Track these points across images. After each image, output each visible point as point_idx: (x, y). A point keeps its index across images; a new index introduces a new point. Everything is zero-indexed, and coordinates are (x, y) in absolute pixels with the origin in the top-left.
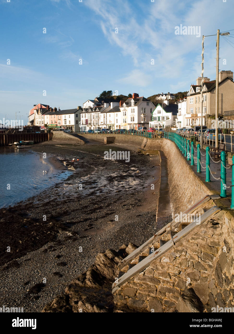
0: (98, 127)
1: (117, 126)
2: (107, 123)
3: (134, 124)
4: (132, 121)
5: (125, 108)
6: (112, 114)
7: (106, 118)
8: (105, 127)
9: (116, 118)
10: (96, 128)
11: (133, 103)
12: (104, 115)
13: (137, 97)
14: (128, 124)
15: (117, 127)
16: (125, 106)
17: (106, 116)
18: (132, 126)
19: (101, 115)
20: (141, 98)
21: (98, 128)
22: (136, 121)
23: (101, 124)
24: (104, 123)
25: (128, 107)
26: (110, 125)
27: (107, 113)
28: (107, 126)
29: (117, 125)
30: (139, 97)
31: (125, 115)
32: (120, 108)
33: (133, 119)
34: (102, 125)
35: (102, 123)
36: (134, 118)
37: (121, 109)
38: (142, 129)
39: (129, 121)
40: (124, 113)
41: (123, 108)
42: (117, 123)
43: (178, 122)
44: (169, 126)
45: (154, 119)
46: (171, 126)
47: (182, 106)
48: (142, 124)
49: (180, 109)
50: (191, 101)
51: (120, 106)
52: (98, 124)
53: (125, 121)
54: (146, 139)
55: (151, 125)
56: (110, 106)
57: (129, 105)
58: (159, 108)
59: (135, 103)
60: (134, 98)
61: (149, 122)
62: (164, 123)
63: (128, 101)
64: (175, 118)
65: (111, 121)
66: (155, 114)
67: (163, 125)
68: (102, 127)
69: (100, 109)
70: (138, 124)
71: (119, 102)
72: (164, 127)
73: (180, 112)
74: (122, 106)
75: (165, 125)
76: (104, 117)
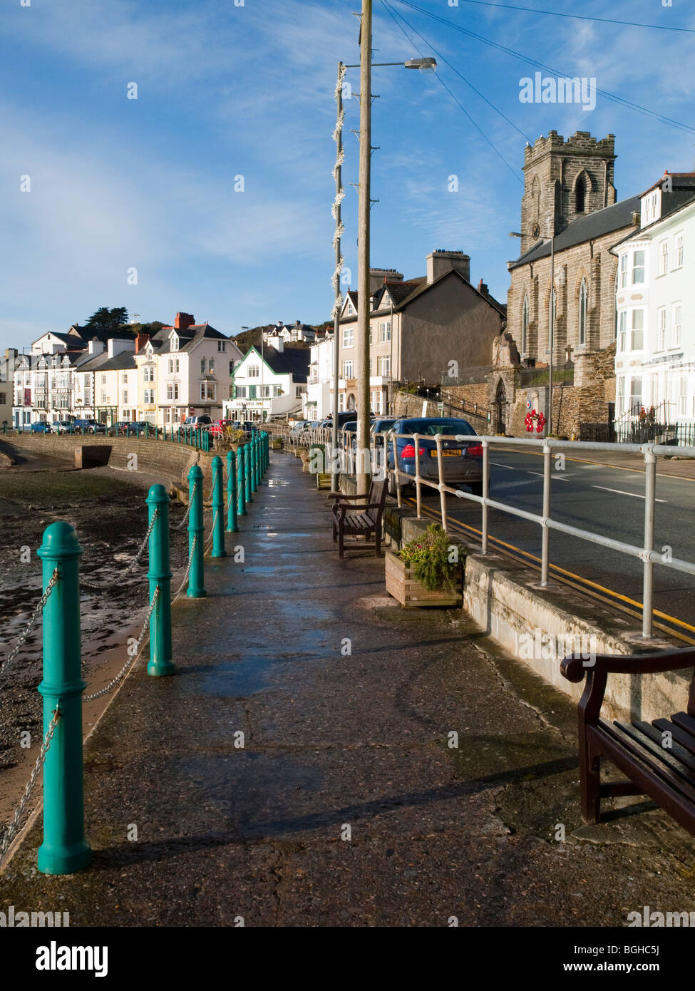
0: (69, 413)
1: (126, 413)
2: (94, 402)
3: (178, 407)
4: (170, 397)
5: (150, 357)
6: (111, 374)
7: (94, 388)
8: (88, 416)
9: (123, 387)
10: (61, 417)
11: (175, 343)
12: (86, 377)
13: (190, 326)
14: (160, 407)
15: (125, 415)
16: (150, 351)
17: (92, 380)
18: (170, 413)
19: (76, 377)
20: (200, 327)
21: (69, 417)
22: (184, 399)
23: (77, 405)
24: (86, 402)
25: (160, 355)
26: (103, 409)
27: (94, 371)
28: (94, 411)
29: (126, 409)
30: (194, 324)
31: (152, 379)
32: (134, 357)
33: (173, 391)
34: (80, 407)
35: (80, 402)
36: (176, 389)
37: (140, 359)
38: (194, 422)
39: (162, 398)
40: (147, 373)
41: (144, 356)
42: (126, 402)
43: (309, 404)
44: (283, 416)
45: (239, 392)
46: (289, 414)
47: (321, 354)
48: (204, 410)
49: (315, 363)
50: (345, 341)
51: (137, 351)
52: (67, 404)
53: (149, 396)
54: (196, 453)
55: (227, 411)
56: (106, 349)
57: (163, 347)
58: (254, 359)
59: (183, 344)
60: (178, 327)
61: (225, 403)
62: (267, 406)
63: (161, 337)
64: (301, 392)
65: (108, 398)
66: (242, 377)
67: (265, 413)
68: (79, 413)
69: (73, 359)
70: (190, 406)
71: (137, 339)
72: (268, 417)
73: (315, 371)
74: (142, 351)
75: (269, 413)
76: (87, 385)
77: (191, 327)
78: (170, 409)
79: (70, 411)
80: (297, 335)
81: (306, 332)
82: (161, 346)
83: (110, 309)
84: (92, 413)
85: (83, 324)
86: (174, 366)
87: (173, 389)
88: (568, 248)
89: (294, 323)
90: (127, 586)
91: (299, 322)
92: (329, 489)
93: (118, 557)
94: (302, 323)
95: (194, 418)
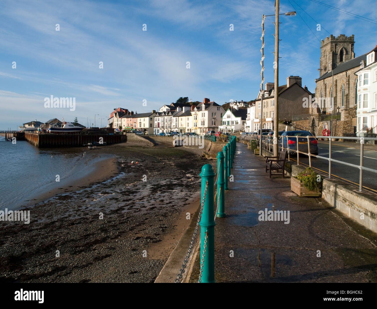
0: (170, 130)
1: (188, 130)
2: (178, 126)
3: (204, 128)
4: (202, 125)
5: (196, 112)
6: (184, 118)
7: (178, 122)
8: (176, 131)
9: (187, 122)
10: (168, 131)
11: (204, 108)
12: (176, 119)
14: (199, 128)
16: (196, 110)
17: (178, 120)
18: (202, 130)
19: (173, 119)
20: (212, 103)
21: (171, 131)
22: (206, 125)
24: (176, 126)
25: (199, 112)
26: (181, 129)
27: (178, 117)
29: (188, 129)
30: (209, 101)
31: (196, 119)
32: (191, 112)
33: (203, 123)
34: (174, 128)
36: (204, 122)
37: (193, 113)
38: (210, 133)
39: (199, 125)
40: (195, 117)
41: (194, 112)
42: (188, 126)
43: (247, 127)
44: (238, 131)
45: (224, 123)
46: (240, 130)
47: (251, 111)
48: (213, 129)
49: (249, 114)
50: (259, 106)
51: (192, 110)
52: (170, 127)
53: (195, 125)
54: (211, 143)
55: (220, 129)
56: (182, 110)
57: (200, 109)
58: (229, 112)
59: (206, 108)
60: (205, 103)
61: (219, 127)
62: (233, 128)
63: (199, 106)
64: (244, 123)
65: (183, 125)
66: (225, 119)
67: (232, 130)
68: (174, 130)
69: (172, 113)
70: (208, 128)
71: (192, 107)
72: (233, 131)
73: (249, 116)
74: (193, 110)
75: (234, 130)
76: (176, 121)
77: (209, 103)
78: (202, 129)
79: (171, 129)
80: (242, 105)
81: (245, 104)
82: (199, 109)
83: (183, 98)
84: (178, 130)
85: (175, 102)
86: (203, 115)
87: (203, 122)
88: (338, 74)
89: (240, 101)
90: (191, 184)
91: (242, 101)
92: (259, 154)
93: (188, 175)
94: (243, 101)
95: (210, 131)
